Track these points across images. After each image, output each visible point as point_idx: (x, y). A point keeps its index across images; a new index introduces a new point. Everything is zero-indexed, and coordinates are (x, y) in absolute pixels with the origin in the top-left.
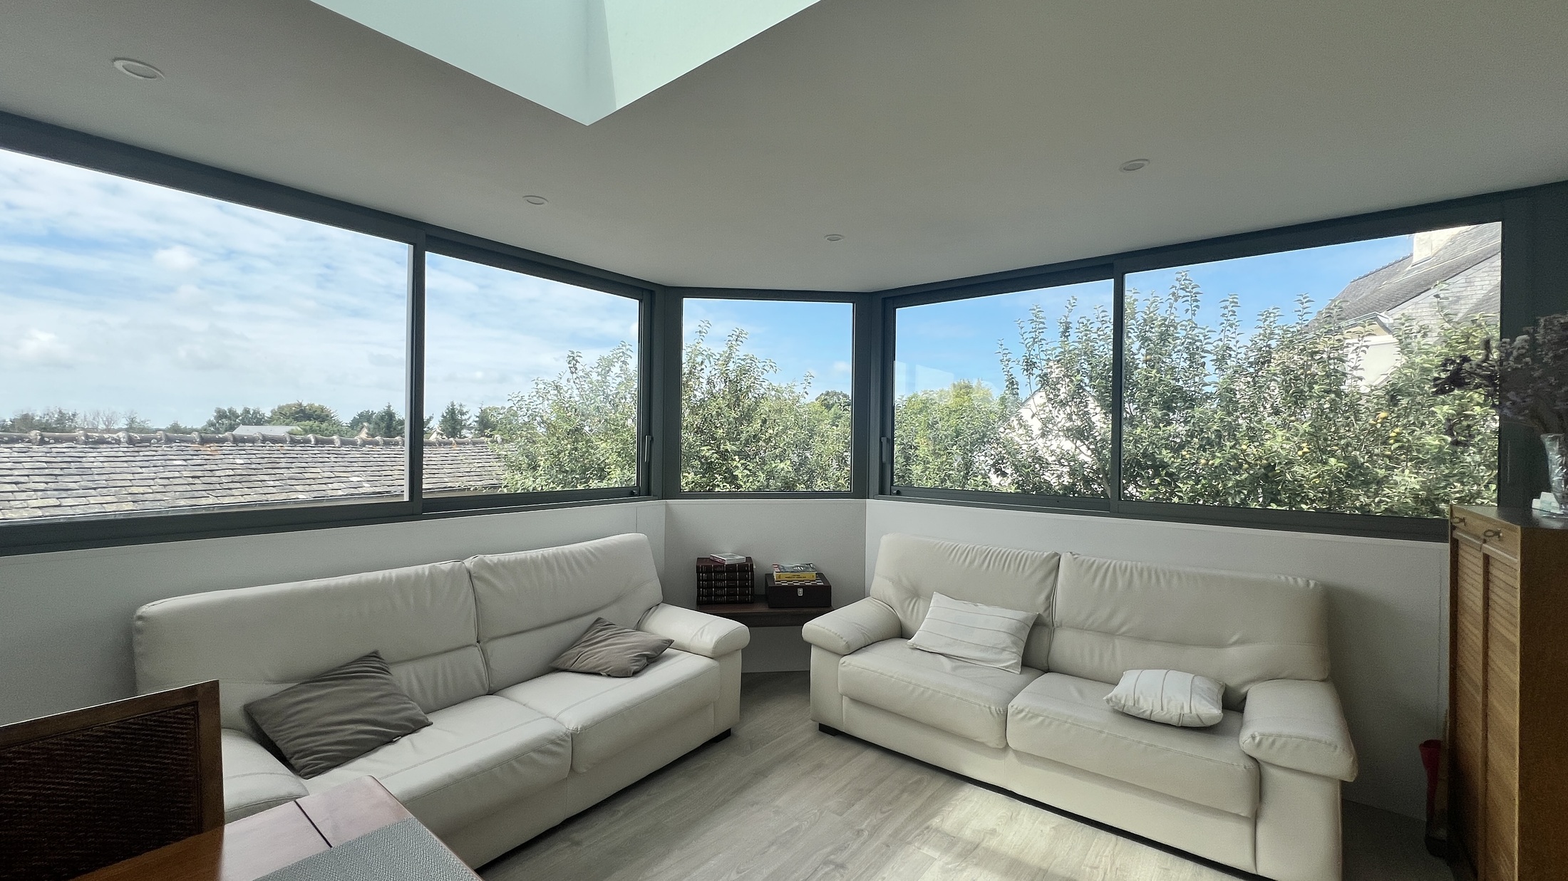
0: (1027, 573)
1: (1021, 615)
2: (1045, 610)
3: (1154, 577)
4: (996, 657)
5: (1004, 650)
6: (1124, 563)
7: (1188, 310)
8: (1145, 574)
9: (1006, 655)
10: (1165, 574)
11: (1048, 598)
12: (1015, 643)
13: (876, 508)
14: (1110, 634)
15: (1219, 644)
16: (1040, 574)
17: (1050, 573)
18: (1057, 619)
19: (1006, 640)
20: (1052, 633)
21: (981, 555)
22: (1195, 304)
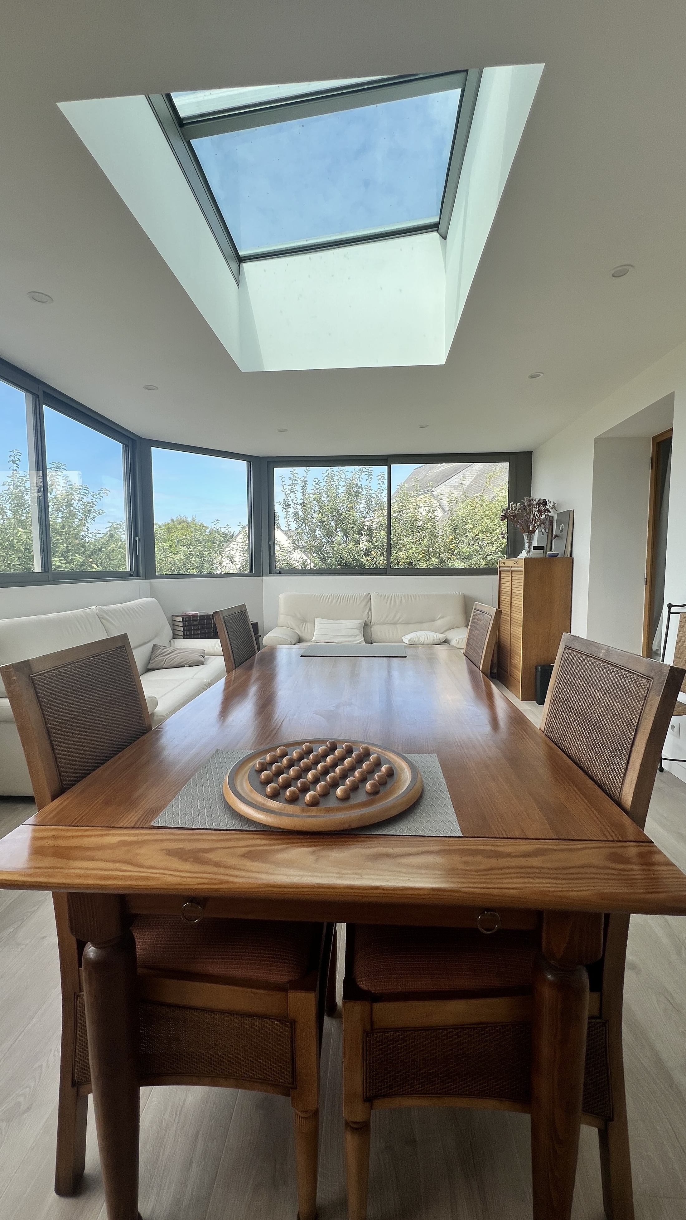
0: (358, 603)
1: (359, 621)
2: (368, 618)
3: (410, 597)
4: (353, 639)
5: (357, 636)
6: (398, 594)
7: (367, 480)
8: (407, 597)
9: (358, 638)
10: (414, 596)
11: (368, 613)
12: (360, 632)
13: (268, 580)
14: (395, 624)
15: (434, 620)
16: (364, 603)
17: (368, 602)
18: (372, 621)
19: (357, 632)
20: (371, 628)
21: (336, 597)
22: (370, 477)
